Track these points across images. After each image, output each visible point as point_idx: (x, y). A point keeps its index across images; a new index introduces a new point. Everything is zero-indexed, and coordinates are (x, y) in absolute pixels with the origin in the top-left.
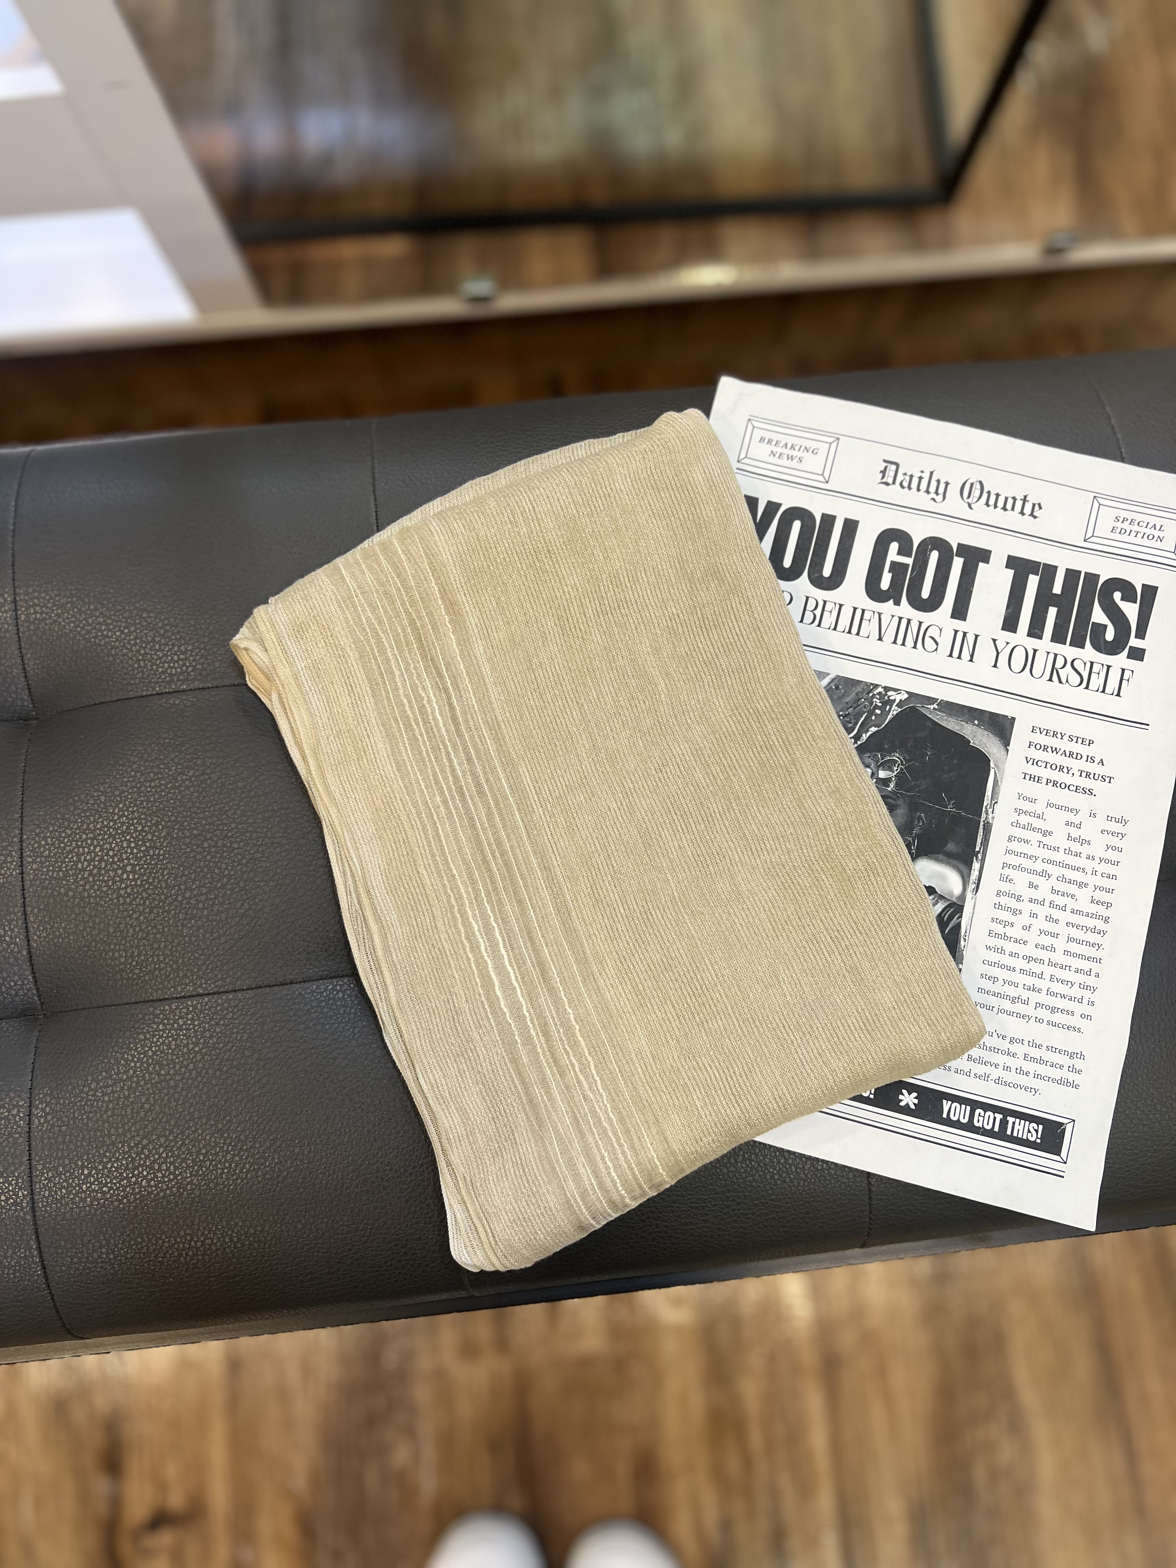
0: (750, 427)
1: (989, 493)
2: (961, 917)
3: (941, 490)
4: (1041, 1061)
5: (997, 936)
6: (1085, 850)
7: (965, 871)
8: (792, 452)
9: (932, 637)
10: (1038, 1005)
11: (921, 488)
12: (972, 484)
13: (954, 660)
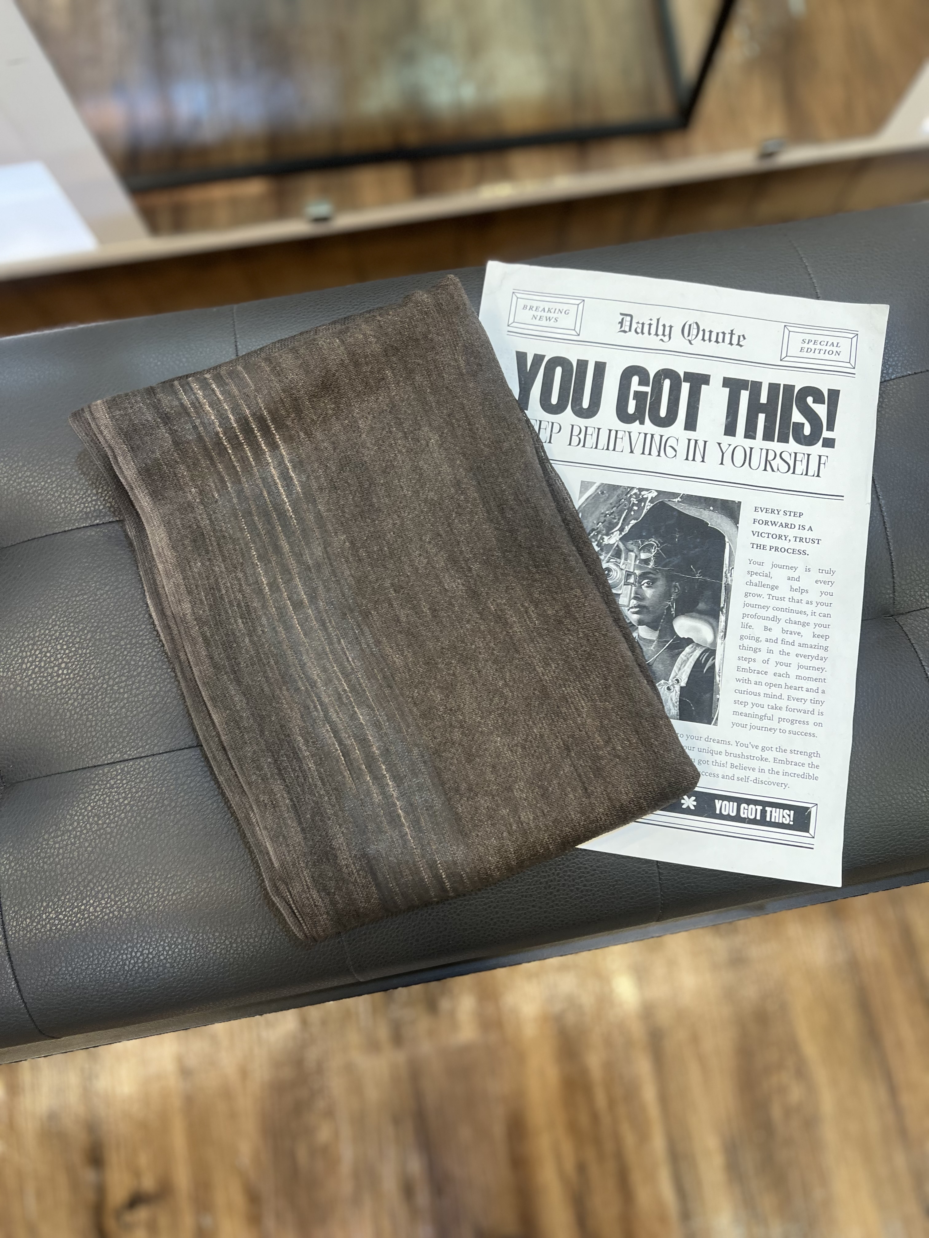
0: (515, 298)
1: (704, 330)
2: (714, 658)
3: (667, 332)
4: (788, 762)
5: (744, 670)
6: (805, 597)
7: (715, 624)
8: (549, 315)
9: (670, 446)
10: (780, 720)
11: (651, 332)
12: (690, 325)
13: (690, 462)
